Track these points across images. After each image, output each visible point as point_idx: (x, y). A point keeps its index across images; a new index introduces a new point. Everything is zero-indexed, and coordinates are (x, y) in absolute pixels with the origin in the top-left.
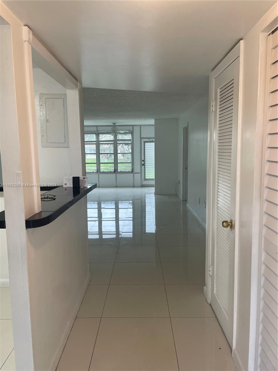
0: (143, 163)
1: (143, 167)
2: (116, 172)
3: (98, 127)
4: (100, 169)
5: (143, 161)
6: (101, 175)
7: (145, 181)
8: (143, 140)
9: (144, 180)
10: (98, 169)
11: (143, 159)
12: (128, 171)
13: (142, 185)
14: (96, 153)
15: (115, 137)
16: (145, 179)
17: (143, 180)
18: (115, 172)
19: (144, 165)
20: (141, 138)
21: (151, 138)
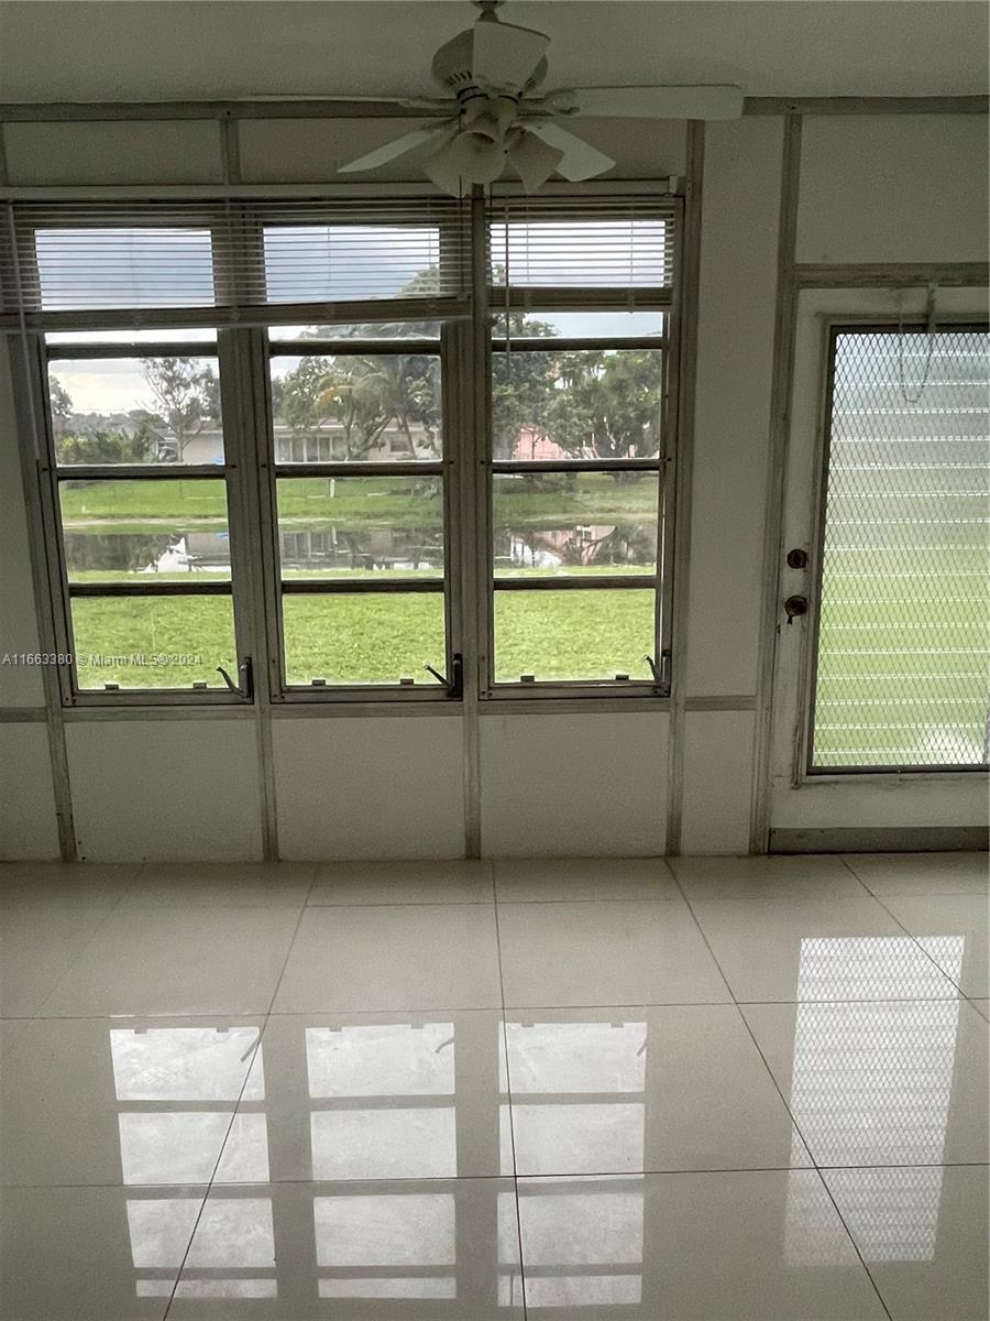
0: (793, 581)
1: (791, 634)
2: (470, 691)
3: (247, 128)
4: (277, 662)
5: (797, 559)
6: (288, 729)
7: (803, 791)
8: (812, 301)
9: (797, 785)
10: (260, 662)
11: (795, 540)
12: (611, 675)
13: (772, 832)
14: (231, 465)
15: (466, 252)
16: (811, 774)
17: (783, 784)
18: (454, 688)
19: (803, 606)
20: (793, 278)
21: (917, 281)
